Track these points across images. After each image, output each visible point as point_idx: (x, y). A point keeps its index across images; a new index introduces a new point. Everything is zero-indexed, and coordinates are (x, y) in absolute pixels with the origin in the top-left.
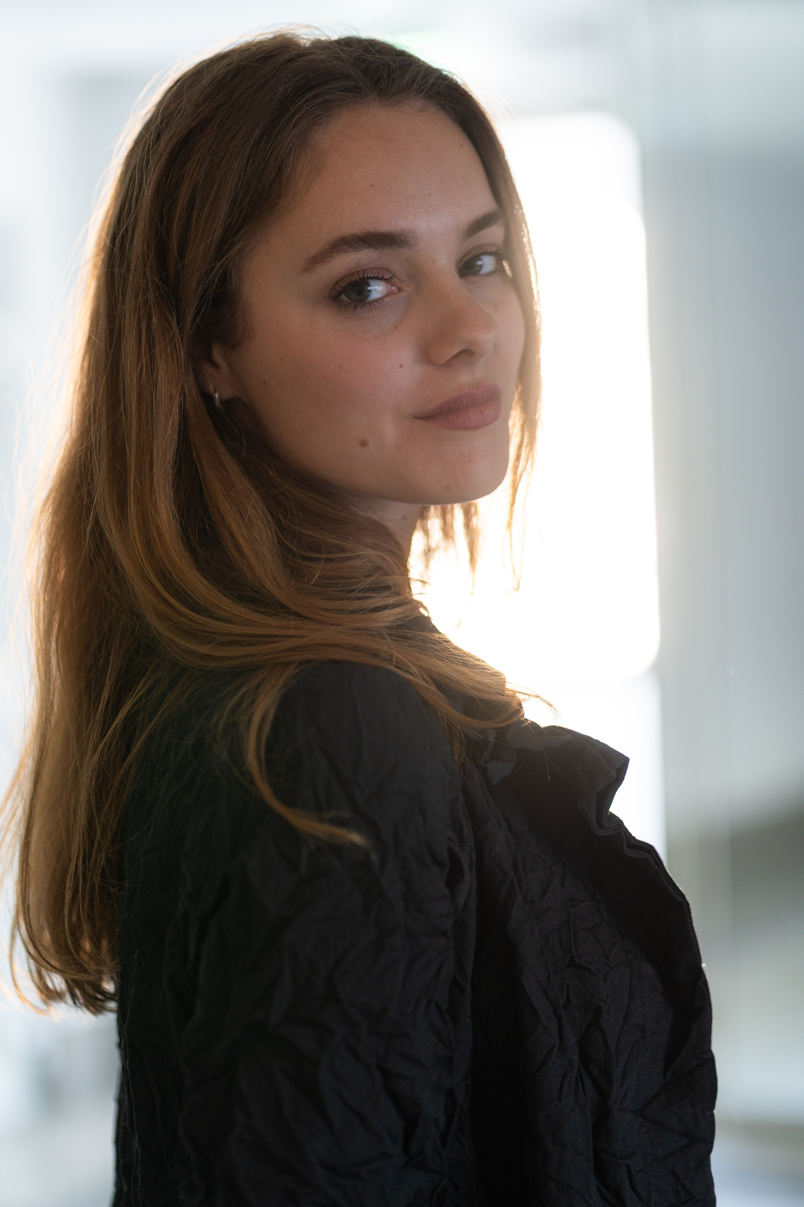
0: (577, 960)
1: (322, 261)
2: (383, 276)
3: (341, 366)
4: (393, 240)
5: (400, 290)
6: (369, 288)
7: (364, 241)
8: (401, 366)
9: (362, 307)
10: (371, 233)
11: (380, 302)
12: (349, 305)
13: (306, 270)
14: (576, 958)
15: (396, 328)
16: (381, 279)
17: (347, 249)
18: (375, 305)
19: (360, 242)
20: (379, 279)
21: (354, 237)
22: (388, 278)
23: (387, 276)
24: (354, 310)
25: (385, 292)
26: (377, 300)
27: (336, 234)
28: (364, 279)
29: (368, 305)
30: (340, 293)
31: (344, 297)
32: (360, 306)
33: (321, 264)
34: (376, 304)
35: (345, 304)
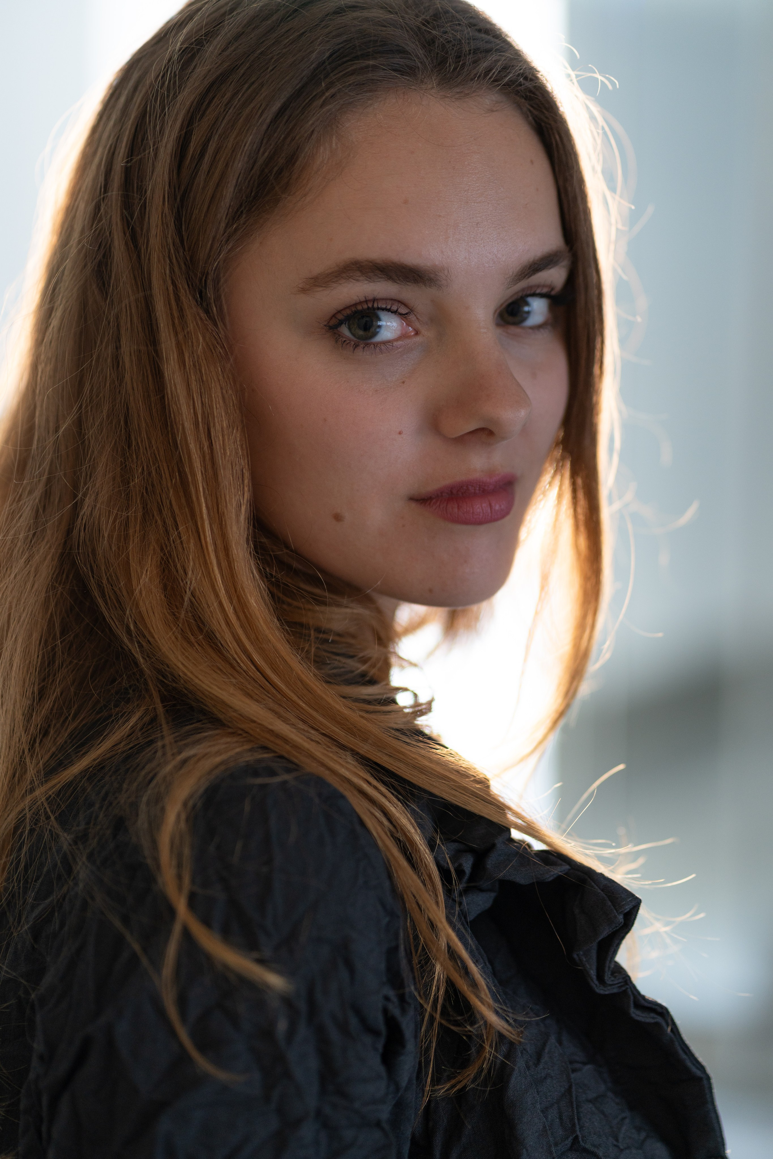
0: (581, 1142)
1: (324, 286)
2: (397, 309)
3: (325, 420)
4: (418, 275)
5: (417, 333)
6: (380, 323)
7: (381, 271)
8: (400, 433)
9: (364, 348)
10: (393, 263)
11: (387, 346)
12: (348, 342)
13: (303, 290)
14: (580, 1139)
15: (403, 382)
16: (395, 312)
17: (359, 276)
18: (381, 349)
19: (377, 271)
20: (392, 312)
21: (371, 264)
22: (404, 313)
23: (403, 310)
24: (354, 349)
25: (398, 333)
26: (385, 343)
27: (349, 255)
28: (374, 309)
29: (372, 346)
30: (341, 323)
31: (345, 330)
32: (362, 346)
33: (321, 289)
34: (382, 347)
35: (344, 339)
